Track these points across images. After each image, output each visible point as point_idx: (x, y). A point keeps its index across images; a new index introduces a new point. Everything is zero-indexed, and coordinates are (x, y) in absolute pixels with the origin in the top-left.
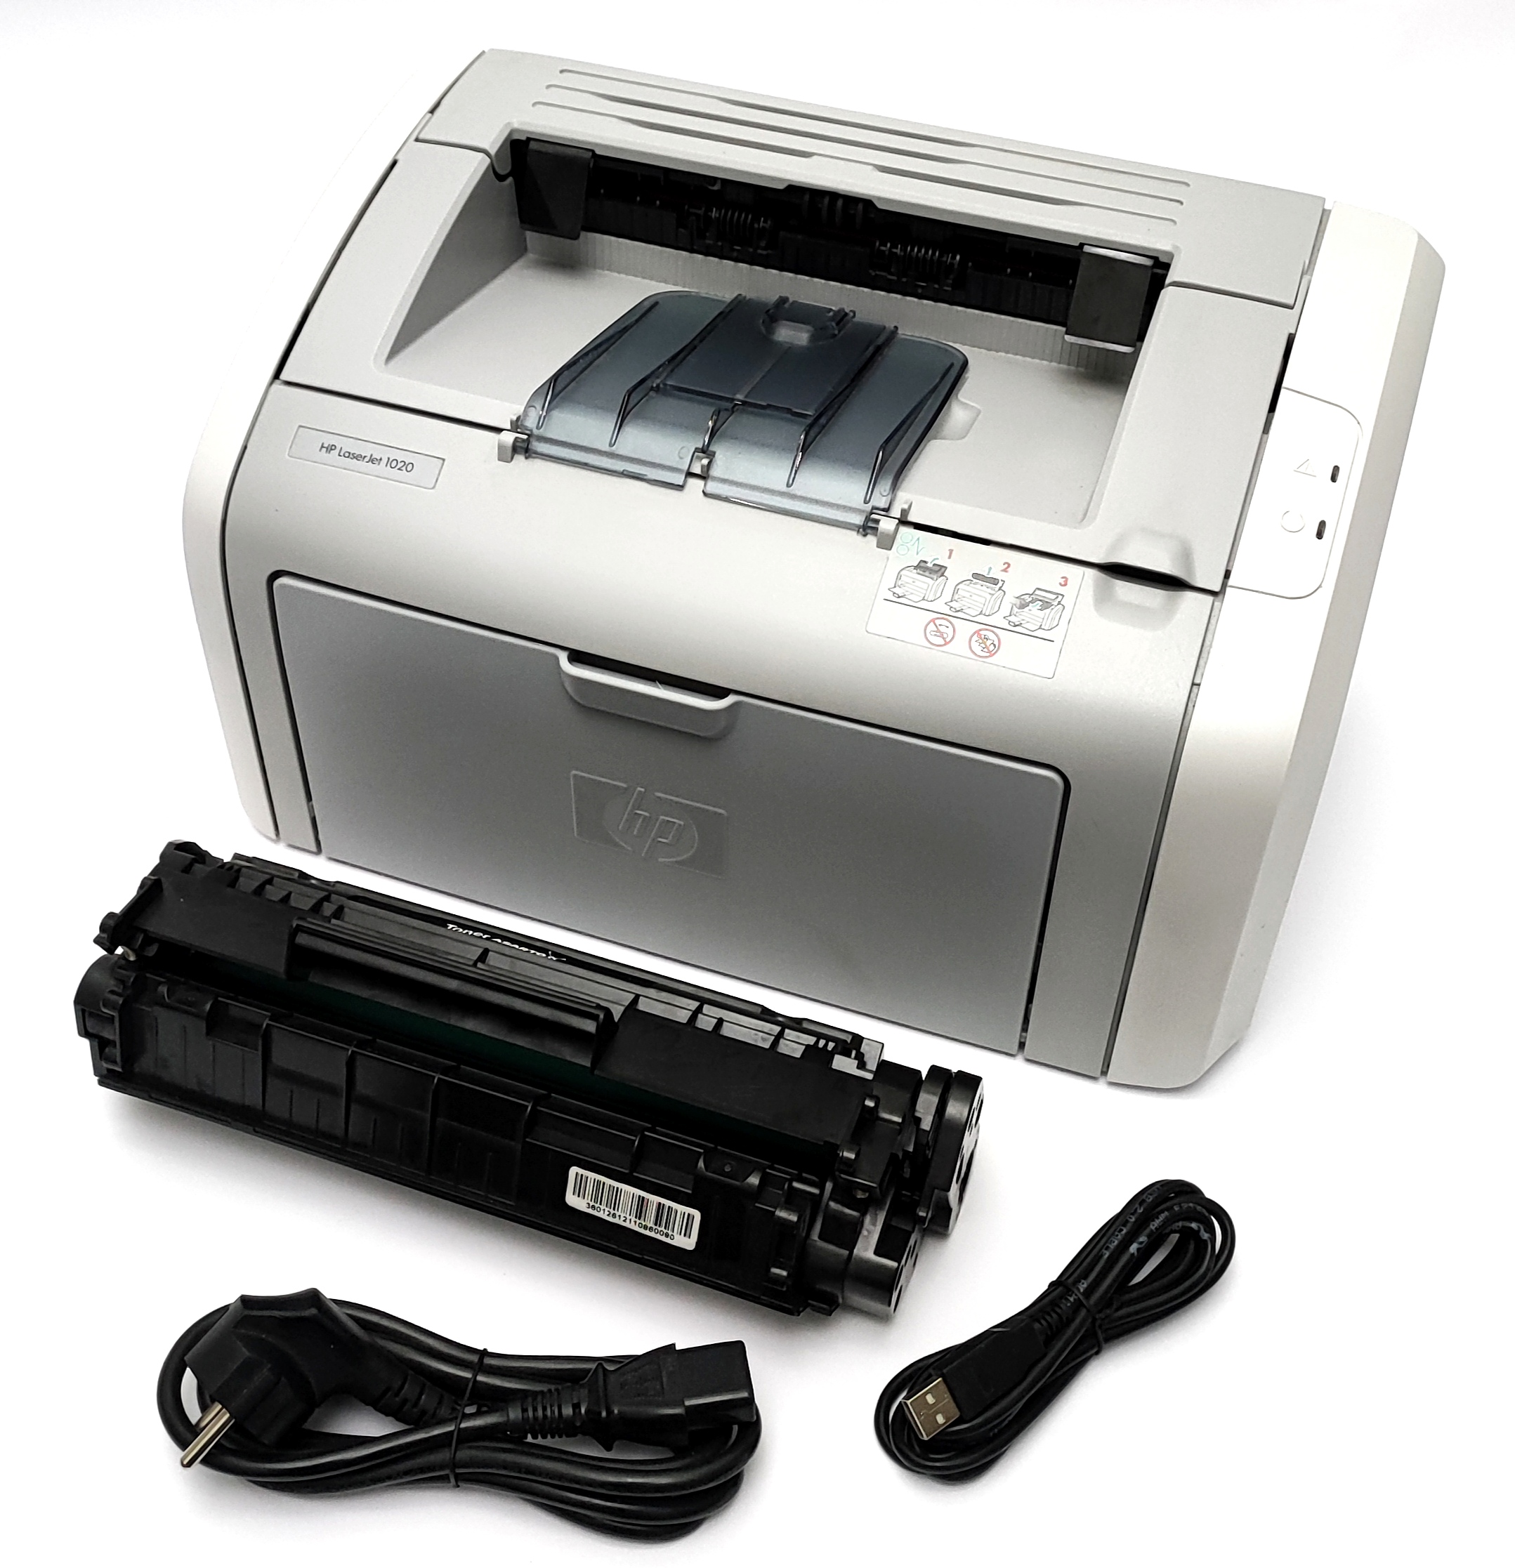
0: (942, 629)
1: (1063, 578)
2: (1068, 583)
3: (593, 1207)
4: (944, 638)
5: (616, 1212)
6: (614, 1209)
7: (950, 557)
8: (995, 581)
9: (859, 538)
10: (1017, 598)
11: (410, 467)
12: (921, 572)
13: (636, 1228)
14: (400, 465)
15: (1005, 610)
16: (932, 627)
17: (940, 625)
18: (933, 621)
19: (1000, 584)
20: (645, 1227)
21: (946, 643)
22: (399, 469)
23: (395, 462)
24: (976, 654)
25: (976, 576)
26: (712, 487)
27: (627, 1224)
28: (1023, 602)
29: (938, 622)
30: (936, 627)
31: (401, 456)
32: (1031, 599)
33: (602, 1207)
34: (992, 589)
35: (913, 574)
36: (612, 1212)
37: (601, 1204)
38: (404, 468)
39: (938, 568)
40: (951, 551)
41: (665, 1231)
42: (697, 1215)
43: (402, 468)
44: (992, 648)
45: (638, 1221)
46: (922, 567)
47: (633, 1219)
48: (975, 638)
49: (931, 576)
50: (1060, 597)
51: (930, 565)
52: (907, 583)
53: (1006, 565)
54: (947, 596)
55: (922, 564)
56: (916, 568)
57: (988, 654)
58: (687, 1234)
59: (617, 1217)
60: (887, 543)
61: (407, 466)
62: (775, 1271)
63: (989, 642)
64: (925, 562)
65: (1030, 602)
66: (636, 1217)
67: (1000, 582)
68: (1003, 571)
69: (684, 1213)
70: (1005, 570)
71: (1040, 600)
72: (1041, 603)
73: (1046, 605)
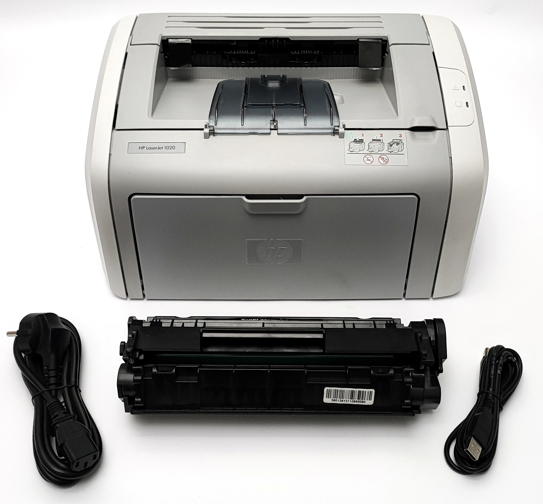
0: (369, 158)
1: (399, 135)
2: (402, 136)
3: (334, 400)
4: (371, 161)
5: (343, 399)
6: (342, 399)
7: (363, 136)
8: (380, 140)
9: (333, 136)
10: (388, 144)
11: (174, 148)
12: (356, 143)
13: (351, 403)
14: (170, 148)
15: (386, 148)
16: (365, 159)
17: (368, 157)
18: (365, 156)
19: (382, 141)
20: (354, 402)
21: (372, 162)
22: (170, 149)
23: (168, 147)
24: (381, 163)
25: (373, 140)
26: (280, 131)
27: (347, 403)
28: (390, 145)
29: (367, 156)
30: (367, 158)
31: (169, 145)
32: (392, 143)
33: (337, 399)
34: (380, 143)
35: (354, 144)
36: (341, 400)
37: (337, 398)
38: (172, 148)
39: (360, 140)
40: (363, 134)
41: (362, 401)
42: (373, 391)
43: (171, 149)
44: (386, 160)
45: (351, 400)
46: (355, 141)
47: (350, 400)
48: (380, 159)
49: (360, 143)
50: (401, 141)
51: (358, 140)
52: (353, 147)
53: (381, 135)
54: (367, 148)
55: (356, 140)
56: (354, 142)
57: (386, 163)
58: (370, 399)
59: (344, 401)
60: (342, 136)
61: (173, 148)
62: (406, 401)
63: (385, 159)
64: (356, 139)
65: (393, 144)
66: (351, 399)
67: (381, 140)
68: (381, 137)
69: (369, 392)
70: (381, 136)
71: (396, 143)
72: (396, 144)
73: (398, 144)
